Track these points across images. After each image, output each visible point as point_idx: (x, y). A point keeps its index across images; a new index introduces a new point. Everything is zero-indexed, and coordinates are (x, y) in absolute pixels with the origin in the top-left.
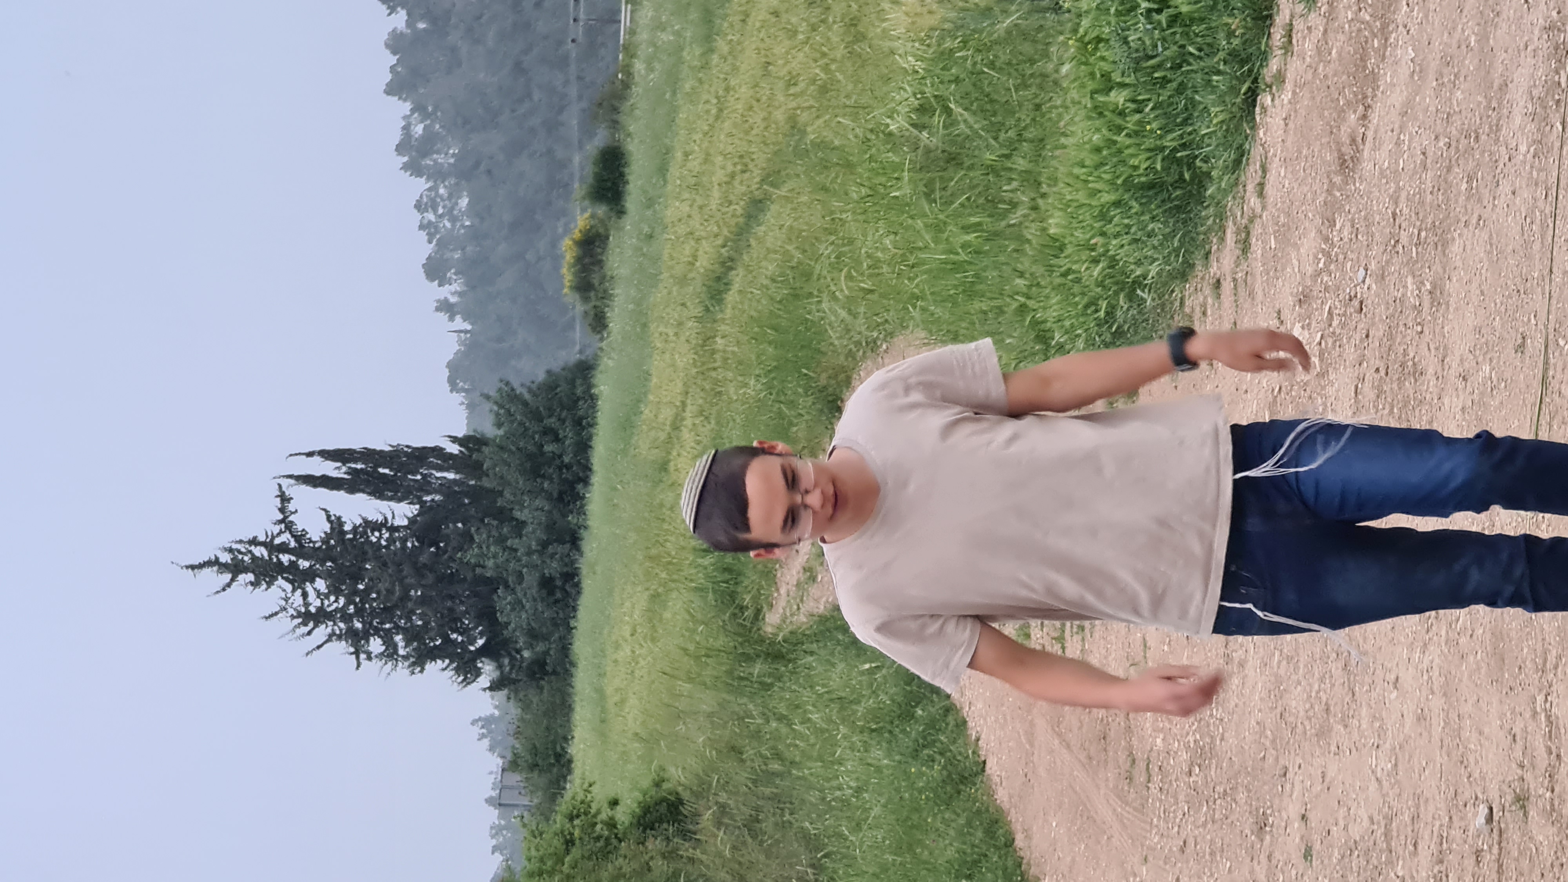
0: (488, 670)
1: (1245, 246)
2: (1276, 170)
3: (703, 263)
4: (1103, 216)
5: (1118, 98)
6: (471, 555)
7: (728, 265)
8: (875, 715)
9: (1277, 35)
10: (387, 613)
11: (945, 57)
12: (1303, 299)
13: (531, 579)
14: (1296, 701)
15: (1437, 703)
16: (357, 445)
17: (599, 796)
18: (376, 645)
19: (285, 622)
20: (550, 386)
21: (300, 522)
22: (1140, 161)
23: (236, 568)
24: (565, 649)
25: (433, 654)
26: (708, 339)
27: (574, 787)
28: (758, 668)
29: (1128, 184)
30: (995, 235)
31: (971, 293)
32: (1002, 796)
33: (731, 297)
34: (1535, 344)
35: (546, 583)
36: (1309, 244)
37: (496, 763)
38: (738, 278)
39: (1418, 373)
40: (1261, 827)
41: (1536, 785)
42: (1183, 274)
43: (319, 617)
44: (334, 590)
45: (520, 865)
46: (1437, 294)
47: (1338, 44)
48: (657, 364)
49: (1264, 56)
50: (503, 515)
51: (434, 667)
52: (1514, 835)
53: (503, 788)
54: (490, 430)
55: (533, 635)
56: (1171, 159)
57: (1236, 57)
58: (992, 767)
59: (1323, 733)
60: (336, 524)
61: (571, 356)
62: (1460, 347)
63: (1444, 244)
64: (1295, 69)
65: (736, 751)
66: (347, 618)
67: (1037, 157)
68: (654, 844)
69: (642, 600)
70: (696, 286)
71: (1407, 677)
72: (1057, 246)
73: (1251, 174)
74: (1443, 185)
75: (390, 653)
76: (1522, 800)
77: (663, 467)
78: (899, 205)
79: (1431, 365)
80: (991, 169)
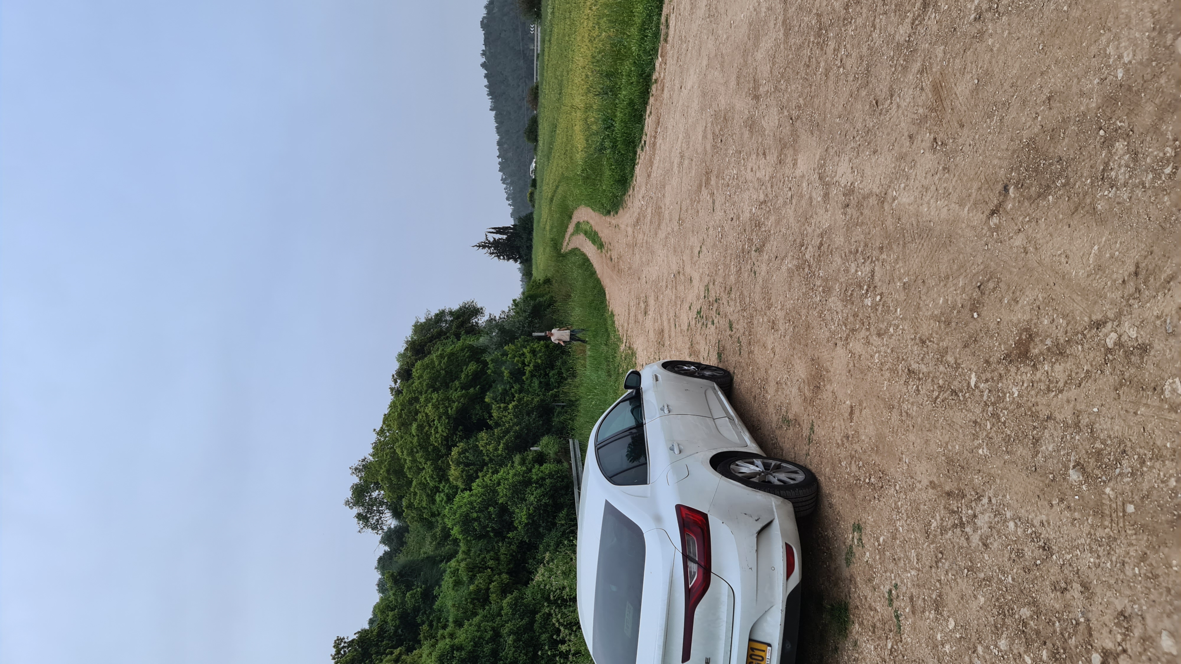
0: (519, 261)
1: (634, 190)
2: (638, 177)
3: (549, 196)
4: (612, 186)
5: (613, 167)
6: (515, 243)
7: (553, 196)
8: (579, 265)
9: (638, 156)
10: (503, 252)
11: (586, 161)
12: (643, 197)
13: (525, 247)
14: (644, 259)
15: (665, 258)
16: (497, 227)
17: (537, 279)
18: (502, 257)
19: (487, 254)
20: (526, 216)
21: (489, 239)
22: (617, 177)
23: (479, 246)
24: (531, 257)
25: (511, 258)
26: (551, 208)
27: (533, 278)
28: (561, 258)
29: (615, 181)
30: (594, 190)
31: (591, 199)
32: (599, 276)
33: (554, 201)
34: (679, 203)
35: (527, 247)
36: (644, 188)
37: (521, 275)
38: (555, 198)
39: (661, 208)
40: (639, 279)
41: (681, 270)
42: (624, 194)
43: (493, 253)
44: (495, 249)
45: (526, 290)
46: (664, 195)
47: (647, 157)
48: (543, 212)
49: (636, 160)
50: (520, 237)
51: (511, 260)
52: (678, 278)
53: (522, 278)
54: (517, 223)
55: (526, 255)
56: (622, 176)
57: (631, 160)
58: (597, 272)
59: (648, 264)
60: (495, 239)
61: (530, 212)
62: (667, 204)
63: (664, 188)
64: (640, 161)
65: (558, 271)
66: (496, 253)
67: (601, 177)
68: (546, 286)
69: (542, 249)
70: (548, 199)
71: (661, 255)
72: (605, 191)
73: (634, 178)
74: (664, 178)
75: (504, 259)
76: (679, 273)
77: (545, 228)
78: (580, 185)
79: (663, 207)
80: (594, 179)
